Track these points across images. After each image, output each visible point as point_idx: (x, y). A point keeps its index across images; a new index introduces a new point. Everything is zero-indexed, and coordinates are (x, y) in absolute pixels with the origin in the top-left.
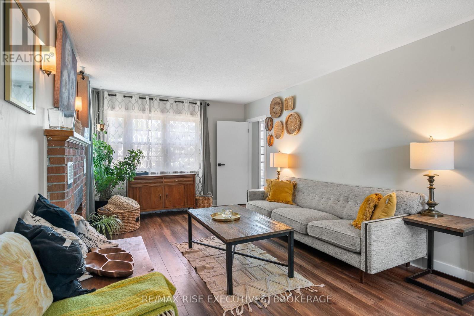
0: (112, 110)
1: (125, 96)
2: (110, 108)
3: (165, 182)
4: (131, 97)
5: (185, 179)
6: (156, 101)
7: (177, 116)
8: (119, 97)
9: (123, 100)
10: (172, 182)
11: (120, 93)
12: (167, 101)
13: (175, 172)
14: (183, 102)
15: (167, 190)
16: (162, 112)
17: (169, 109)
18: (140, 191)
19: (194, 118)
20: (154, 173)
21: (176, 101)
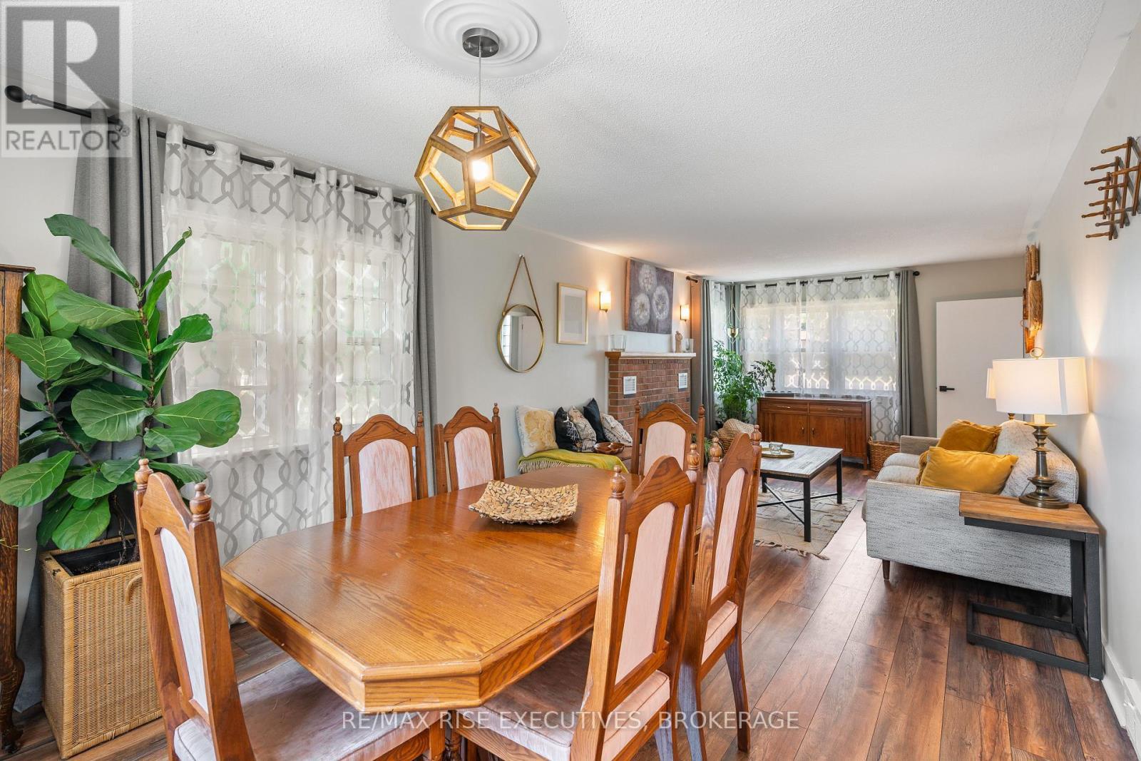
0: (751, 307)
1: (767, 286)
2: (748, 305)
3: (813, 410)
4: (776, 285)
5: (846, 408)
6: (811, 285)
7: (852, 303)
8: (760, 288)
9: (765, 292)
10: (824, 411)
11: (759, 282)
12: (832, 280)
13: (847, 397)
14: (861, 278)
15: (813, 422)
16: (824, 300)
17: (835, 294)
18: (774, 419)
19: (884, 303)
20: (810, 396)
21: (847, 279)
